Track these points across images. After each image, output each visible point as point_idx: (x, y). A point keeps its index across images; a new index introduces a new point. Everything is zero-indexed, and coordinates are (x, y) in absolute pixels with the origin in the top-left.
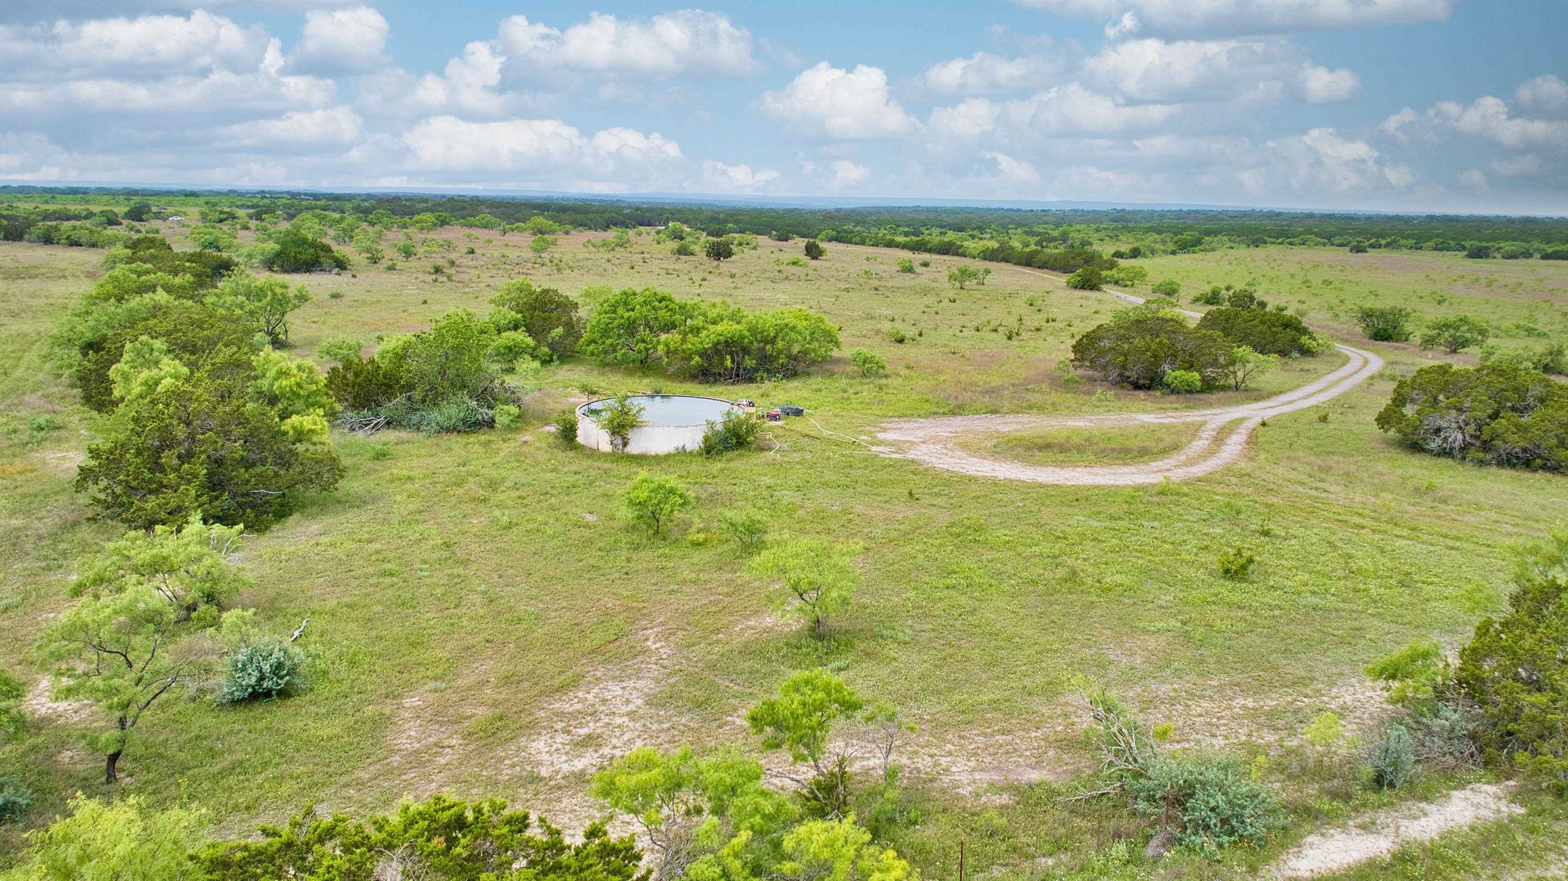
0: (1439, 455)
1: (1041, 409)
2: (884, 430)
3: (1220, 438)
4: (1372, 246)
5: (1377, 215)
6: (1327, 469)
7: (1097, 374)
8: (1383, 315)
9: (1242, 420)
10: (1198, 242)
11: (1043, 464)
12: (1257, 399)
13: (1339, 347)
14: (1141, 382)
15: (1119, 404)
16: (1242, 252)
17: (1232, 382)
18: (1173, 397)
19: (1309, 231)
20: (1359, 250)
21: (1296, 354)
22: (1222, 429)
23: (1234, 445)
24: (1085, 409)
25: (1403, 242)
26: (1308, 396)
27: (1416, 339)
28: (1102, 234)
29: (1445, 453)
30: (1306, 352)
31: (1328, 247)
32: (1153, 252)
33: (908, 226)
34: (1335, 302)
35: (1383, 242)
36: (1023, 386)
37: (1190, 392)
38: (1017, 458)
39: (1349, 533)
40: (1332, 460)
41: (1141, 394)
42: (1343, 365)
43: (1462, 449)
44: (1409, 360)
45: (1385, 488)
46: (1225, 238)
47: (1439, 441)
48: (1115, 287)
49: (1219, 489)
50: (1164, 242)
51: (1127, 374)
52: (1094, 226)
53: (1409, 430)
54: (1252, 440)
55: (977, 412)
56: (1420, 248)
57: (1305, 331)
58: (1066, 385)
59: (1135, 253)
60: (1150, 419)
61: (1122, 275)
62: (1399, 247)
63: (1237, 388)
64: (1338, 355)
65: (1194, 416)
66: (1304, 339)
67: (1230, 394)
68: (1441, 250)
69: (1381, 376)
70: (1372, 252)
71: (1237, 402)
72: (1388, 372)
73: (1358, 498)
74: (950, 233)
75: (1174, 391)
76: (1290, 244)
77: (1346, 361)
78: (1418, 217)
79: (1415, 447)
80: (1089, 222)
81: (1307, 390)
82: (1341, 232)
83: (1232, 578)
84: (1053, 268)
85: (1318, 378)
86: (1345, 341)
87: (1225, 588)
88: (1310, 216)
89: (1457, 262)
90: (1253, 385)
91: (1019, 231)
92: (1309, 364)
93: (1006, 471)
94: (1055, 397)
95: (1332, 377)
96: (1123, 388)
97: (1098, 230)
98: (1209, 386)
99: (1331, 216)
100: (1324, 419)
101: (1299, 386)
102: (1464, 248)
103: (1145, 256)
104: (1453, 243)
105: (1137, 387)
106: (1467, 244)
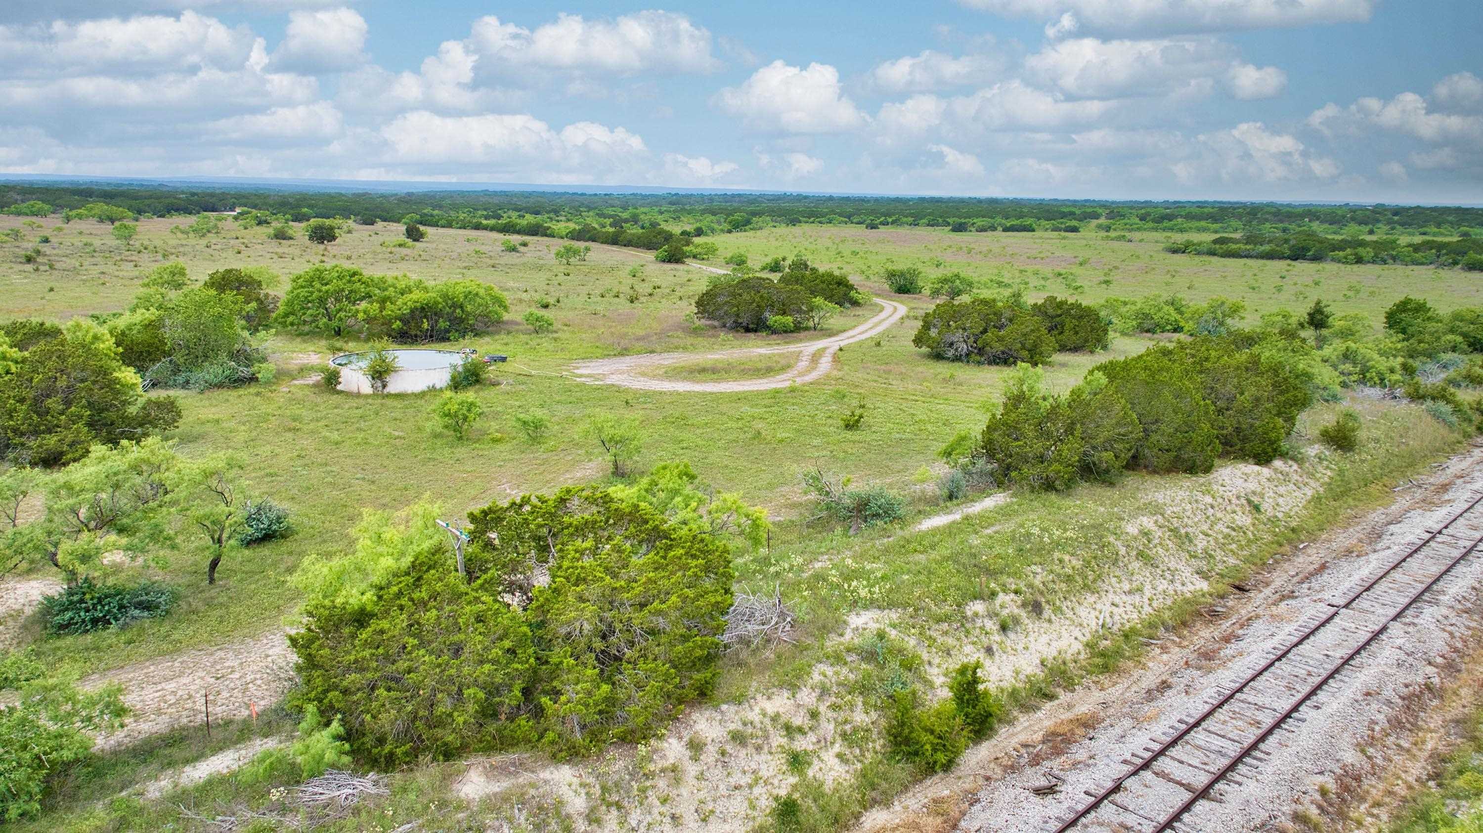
0: (953, 361)
1: (685, 348)
2: (578, 368)
3: (815, 358)
4: (882, 224)
5: (882, 198)
6: (889, 372)
7: (716, 323)
8: (902, 274)
9: (825, 348)
10: (748, 222)
11: (705, 382)
12: (830, 336)
13: (876, 300)
14: (751, 326)
15: (738, 343)
16: (783, 230)
17: (811, 324)
18: (774, 336)
19: (833, 212)
20: (873, 227)
21: (847, 305)
22: (814, 355)
23: (825, 364)
24: (716, 347)
25: (905, 219)
26: (863, 333)
27: (927, 292)
28: (666, 216)
29: (957, 359)
30: (855, 303)
31: (849, 225)
32: (713, 231)
33: (485, 210)
34: (864, 268)
35: (890, 220)
36: (662, 335)
37: (786, 332)
38: (685, 379)
39: (910, 404)
40: (891, 367)
41: (752, 335)
42: (881, 311)
43: (967, 355)
44: (925, 306)
45: (925, 379)
46: (768, 218)
47: (953, 351)
48: (694, 261)
49: (826, 387)
50: (719, 223)
51: (740, 321)
52: (657, 209)
53: (935, 345)
54: (836, 359)
55: (639, 353)
56: (917, 225)
57: (851, 287)
58: (695, 332)
59: (699, 232)
60: (763, 351)
61: (699, 250)
62: (902, 224)
63: (815, 329)
64: (876, 305)
65: (793, 348)
66: (853, 293)
67: (812, 332)
68: (932, 226)
69: (908, 317)
70: (882, 229)
71: (818, 338)
72: (912, 314)
73: (910, 386)
74: (528, 216)
75: (774, 332)
76: (820, 222)
77: (882, 309)
78: (912, 199)
79: (938, 356)
80: (651, 205)
81: (860, 329)
82: (858, 212)
83: (851, 429)
84: (637, 246)
85: (866, 321)
86: (878, 295)
87: (849, 434)
88: (831, 198)
89: (943, 234)
90: (825, 326)
91: (591, 213)
92: (859, 311)
93: (682, 387)
94: (690, 340)
95: (876, 320)
96: (738, 331)
97: (661, 213)
98: (798, 328)
99: (848, 199)
100: (878, 344)
101: (855, 326)
102: (948, 224)
103: (706, 235)
104: (940, 220)
105: (748, 330)
106: (950, 220)
